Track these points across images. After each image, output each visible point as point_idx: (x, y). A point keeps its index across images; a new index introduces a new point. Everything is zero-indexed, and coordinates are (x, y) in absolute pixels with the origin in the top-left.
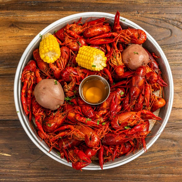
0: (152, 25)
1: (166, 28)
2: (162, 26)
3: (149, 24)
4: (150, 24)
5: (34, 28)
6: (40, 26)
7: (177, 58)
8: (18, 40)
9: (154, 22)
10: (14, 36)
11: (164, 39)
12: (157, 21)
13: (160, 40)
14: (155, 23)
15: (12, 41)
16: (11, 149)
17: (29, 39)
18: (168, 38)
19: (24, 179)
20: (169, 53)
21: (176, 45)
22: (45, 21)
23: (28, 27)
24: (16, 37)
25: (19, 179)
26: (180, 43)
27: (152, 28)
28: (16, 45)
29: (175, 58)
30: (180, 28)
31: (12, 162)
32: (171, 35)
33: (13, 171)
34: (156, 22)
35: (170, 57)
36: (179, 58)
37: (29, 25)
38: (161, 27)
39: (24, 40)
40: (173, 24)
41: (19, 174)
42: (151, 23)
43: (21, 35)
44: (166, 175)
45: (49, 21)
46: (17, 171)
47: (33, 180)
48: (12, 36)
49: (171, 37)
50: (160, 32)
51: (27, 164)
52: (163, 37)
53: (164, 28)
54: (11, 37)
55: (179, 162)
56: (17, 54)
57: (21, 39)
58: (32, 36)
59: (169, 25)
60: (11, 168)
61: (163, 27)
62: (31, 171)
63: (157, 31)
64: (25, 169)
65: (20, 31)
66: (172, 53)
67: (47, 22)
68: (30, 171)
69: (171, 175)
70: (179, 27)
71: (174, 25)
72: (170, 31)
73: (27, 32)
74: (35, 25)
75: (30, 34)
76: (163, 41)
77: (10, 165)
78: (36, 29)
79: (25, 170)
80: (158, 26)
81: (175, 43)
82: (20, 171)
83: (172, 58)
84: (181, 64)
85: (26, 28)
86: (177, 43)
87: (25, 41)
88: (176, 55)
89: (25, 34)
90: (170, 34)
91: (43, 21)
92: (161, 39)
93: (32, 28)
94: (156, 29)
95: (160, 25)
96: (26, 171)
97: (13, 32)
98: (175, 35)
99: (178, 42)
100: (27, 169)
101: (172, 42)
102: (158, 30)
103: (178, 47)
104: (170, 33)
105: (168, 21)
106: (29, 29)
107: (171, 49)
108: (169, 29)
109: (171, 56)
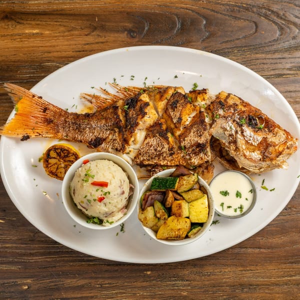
0: (225, 15)
1: (248, 20)
2: (242, 17)
3: (221, 13)
4: (224, 14)
5: (41, 21)
6: (49, 19)
7: (265, 66)
8: (15, 40)
9: (230, 10)
10: (10, 34)
11: (245, 37)
12: (234, 9)
13: (239, 39)
14: (231, 13)
15: (5, 41)
16: (5, 211)
17: (33, 38)
18: (251, 35)
19: (26, 258)
20: (253, 60)
21: (264, 47)
22: (57, 10)
23: (31, 20)
24: (12, 35)
25: (16, 258)
26: (270, 44)
27: (226, 19)
28: (12, 48)
29: (262, 67)
30: (270, 20)
31: (6, 232)
32: (256, 31)
33: (7, 245)
34: (232, 11)
35: (255, 65)
36: (269, 67)
37: (33, 17)
38: (240, 19)
39: (24, 41)
40: (259, 14)
41: (17, 251)
42: (224, 12)
43: (20, 32)
44: (250, 250)
45: (63, 10)
46: (14, 245)
47: (40, 260)
48: (6, 34)
49: (256, 34)
50: (239, 27)
51: (30, 235)
52: (244, 35)
53: (245, 20)
54: (4, 36)
55: (270, 229)
56: (14, 62)
57: (20, 39)
58: (38, 33)
59: (253, 15)
60: (5, 241)
61: (243, 19)
62: (36, 246)
63: (234, 25)
64: (26, 242)
65: (18, 27)
66: (258, 59)
67: (60, 12)
68: (34, 246)
69: (257, 250)
70: (268, 19)
71: (261, 15)
72: (254, 25)
73: (29, 27)
74: (42, 16)
75: (35, 30)
76: (244, 41)
77: (3, 237)
78: (44, 23)
79: (26, 244)
80: (236, 18)
81: (261, 44)
82: (18, 246)
83: (258, 67)
84: (271, 75)
85: (28, 22)
86: (265, 43)
87: (26, 42)
88: (265, 61)
89: (27, 31)
90: (254, 30)
91: (54, 11)
92: (241, 37)
93: (37, 21)
94: (233, 22)
95: (238, 16)
96: (29, 245)
97: (6, 27)
98: (263, 31)
99: (267, 41)
100: (29, 242)
101: (258, 41)
102: (236, 22)
103: (267, 49)
104: (255, 27)
105: (251, 9)
106: (33, 23)
107: (257, 53)
108: (253, 22)
109: (256, 63)
